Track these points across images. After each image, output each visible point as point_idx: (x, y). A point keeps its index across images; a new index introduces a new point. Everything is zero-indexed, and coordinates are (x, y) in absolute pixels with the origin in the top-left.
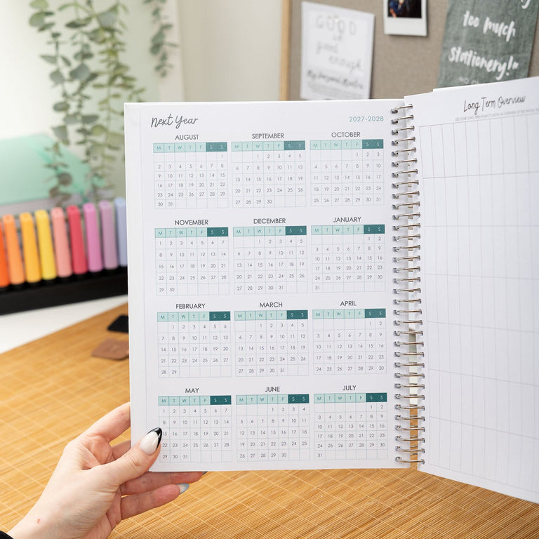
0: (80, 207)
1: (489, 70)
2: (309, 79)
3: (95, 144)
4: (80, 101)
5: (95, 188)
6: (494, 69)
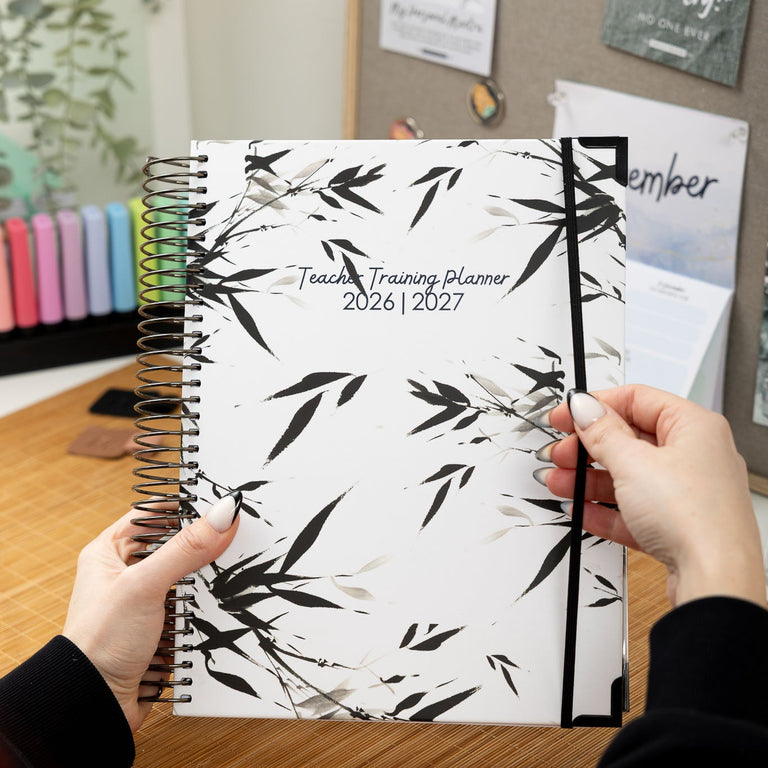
0: (28, 220)
1: (686, 3)
2: (395, 17)
3: (49, 121)
4: (25, 51)
5: (49, 190)
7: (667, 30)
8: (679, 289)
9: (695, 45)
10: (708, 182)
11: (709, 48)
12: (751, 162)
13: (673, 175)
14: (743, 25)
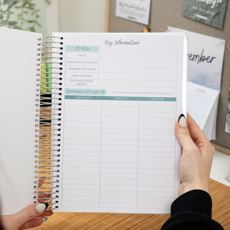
1: (207, 3)
2: (120, 7)
4: (8, 15)
6: (210, 3)
7: (201, 12)
8: (203, 91)
9: (210, 16)
10: (213, 58)
11: (214, 17)
12: (226, 52)
13: (202, 56)
14: (224, 10)
